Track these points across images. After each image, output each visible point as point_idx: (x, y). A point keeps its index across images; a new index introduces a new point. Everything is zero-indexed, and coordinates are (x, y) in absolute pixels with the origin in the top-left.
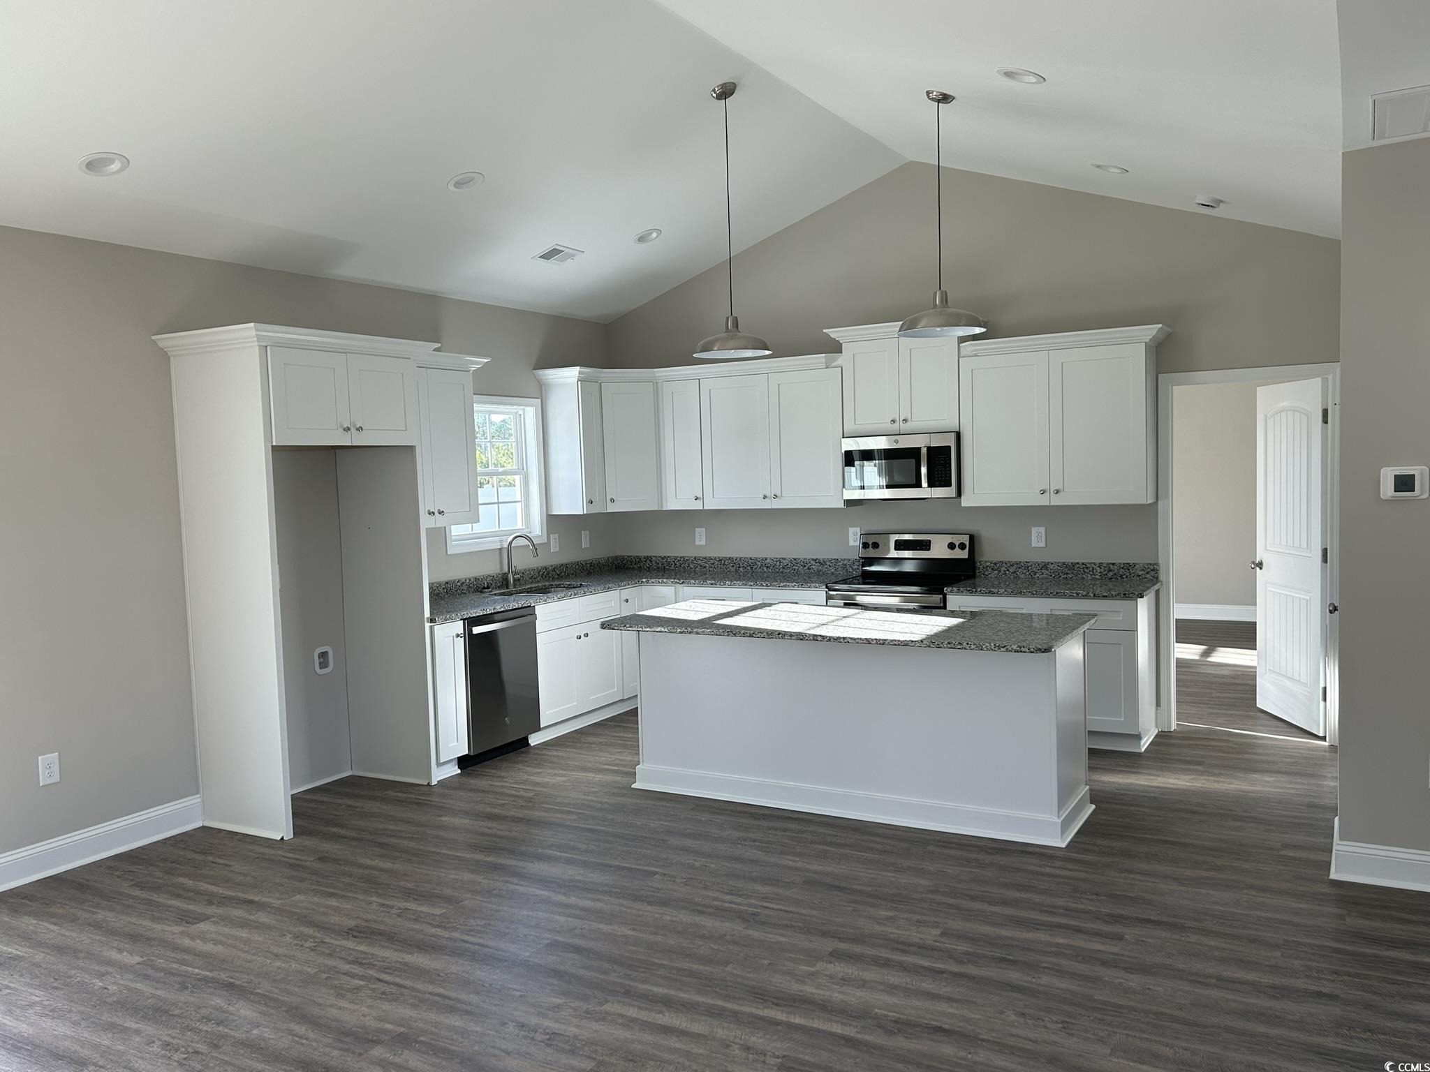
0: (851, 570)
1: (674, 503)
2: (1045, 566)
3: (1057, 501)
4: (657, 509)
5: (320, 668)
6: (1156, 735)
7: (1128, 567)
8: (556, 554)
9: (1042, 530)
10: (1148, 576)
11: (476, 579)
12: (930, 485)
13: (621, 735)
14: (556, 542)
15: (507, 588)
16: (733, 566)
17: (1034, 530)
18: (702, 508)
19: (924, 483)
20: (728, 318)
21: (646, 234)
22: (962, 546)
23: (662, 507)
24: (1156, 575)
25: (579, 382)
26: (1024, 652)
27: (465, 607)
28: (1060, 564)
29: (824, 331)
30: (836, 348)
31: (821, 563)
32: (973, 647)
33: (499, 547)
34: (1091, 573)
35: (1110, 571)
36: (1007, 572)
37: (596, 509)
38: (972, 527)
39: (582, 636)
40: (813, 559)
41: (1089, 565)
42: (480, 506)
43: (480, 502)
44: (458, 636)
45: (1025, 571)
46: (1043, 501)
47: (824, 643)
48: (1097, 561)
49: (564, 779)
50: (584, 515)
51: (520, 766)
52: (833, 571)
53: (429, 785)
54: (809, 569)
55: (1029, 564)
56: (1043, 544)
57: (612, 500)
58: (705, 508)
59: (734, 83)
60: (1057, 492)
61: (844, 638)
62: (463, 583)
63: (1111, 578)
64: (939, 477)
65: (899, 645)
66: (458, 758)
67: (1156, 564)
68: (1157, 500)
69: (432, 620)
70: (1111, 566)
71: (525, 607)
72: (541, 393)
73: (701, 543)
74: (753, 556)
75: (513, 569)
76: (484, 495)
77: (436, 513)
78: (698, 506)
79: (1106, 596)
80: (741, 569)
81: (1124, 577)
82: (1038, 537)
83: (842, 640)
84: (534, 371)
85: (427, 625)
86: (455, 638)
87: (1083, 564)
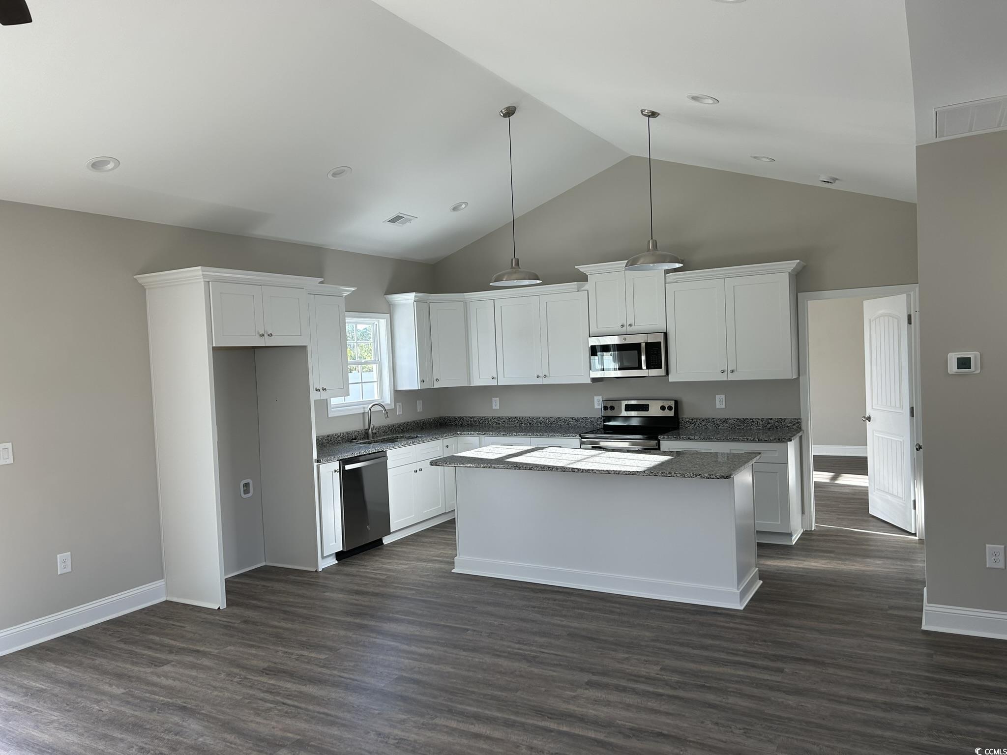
0: (596, 424)
1: (477, 382)
2: (726, 421)
3: (732, 377)
4: (467, 385)
5: (244, 494)
6: (802, 533)
7: (781, 421)
8: (400, 416)
9: (723, 397)
10: (794, 427)
11: (347, 433)
12: (648, 368)
13: (445, 536)
14: (400, 408)
15: (368, 439)
16: (517, 423)
17: (718, 397)
18: (496, 384)
19: (644, 367)
20: (512, 259)
21: (458, 206)
22: (670, 408)
23: (470, 384)
24: (799, 426)
25: (415, 303)
26: (713, 478)
27: (340, 452)
28: (735, 419)
29: (576, 267)
30: (584, 278)
31: (577, 420)
32: (678, 475)
33: (363, 412)
34: (756, 425)
35: (769, 423)
36: (700, 425)
37: (426, 386)
38: (677, 395)
39: (418, 471)
40: (571, 418)
41: (754, 420)
42: (350, 385)
43: (350, 382)
44: (335, 471)
45: (712, 424)
46: (723, 377)
47: (580, 473)
48: (760, 417)
49: (407, 566)
50: (419, 390)
51: (377, 558)
52: (584, 425)
53: (316, 571)
54: (568, 424)
55: (715, 420)
56: (723, 406)
57: (437, 380)
58: (499, 384)
59: (515, 107)
60: (732, 371)
61: (592, 470)
62: (339, 436)
63: (769, 429)
64: (653, 363)
65: (629, 474)
66: (336, 553)
67: (799, 419)
68: (799, 376)
69: (318, 461)
70: (770, 420)
71: (380, 452)
72: (389, 310)
73: (496, 408)
74: (531, 416)
75: (372, 426)
76: (353, 377)
77: (321, 390)
78: (494, 383)
79: (767, 441)
80: (523, 425)
81: (778, 427)
82: (720, 402)
83: (591, 471)
84: (385, 296)
85: (315, 464)
86: (334, 473)
87: (751, 419)
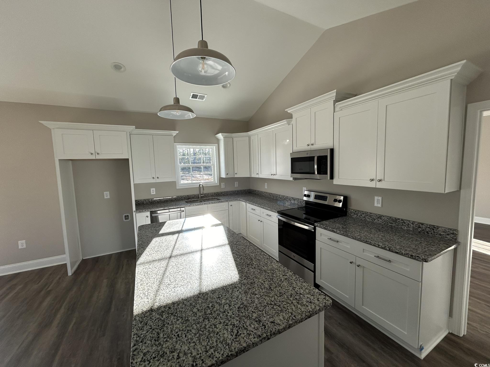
0: (302, 204)
1: (253, 175)
3: (382, 186)
5: (125, 219)
6: (446, 337)
8: (224, 188)
9: (380, 198)
14: (223, 185)
17: (376, 198)
19: (316, 173)
22: (340, 201)
25: (224, 138)
28: (388, 218)
29: (285, 110)
30: (290, 116)
31: (294, 199)
34: (407, 226)
35: (420, 227)
36: (361, 216)
37: (229, 176)
44: (147, 216)
45: (369, 218)
46: (372, 185)
48: (412, 220)
52: (297, 203)
54: (291, 201)
55: (372, 215)
56: (380, 206)
57: (236, 174)
62: (182, 197)
63: (420, 232)
67: (455, 230)
72: (218, 142)
73: (267, 188)
77: (155, 178)
78: (258, 177)
82: (378, 202)
84: (215, 136)
85: (134, 213)
87: (402, 220)
